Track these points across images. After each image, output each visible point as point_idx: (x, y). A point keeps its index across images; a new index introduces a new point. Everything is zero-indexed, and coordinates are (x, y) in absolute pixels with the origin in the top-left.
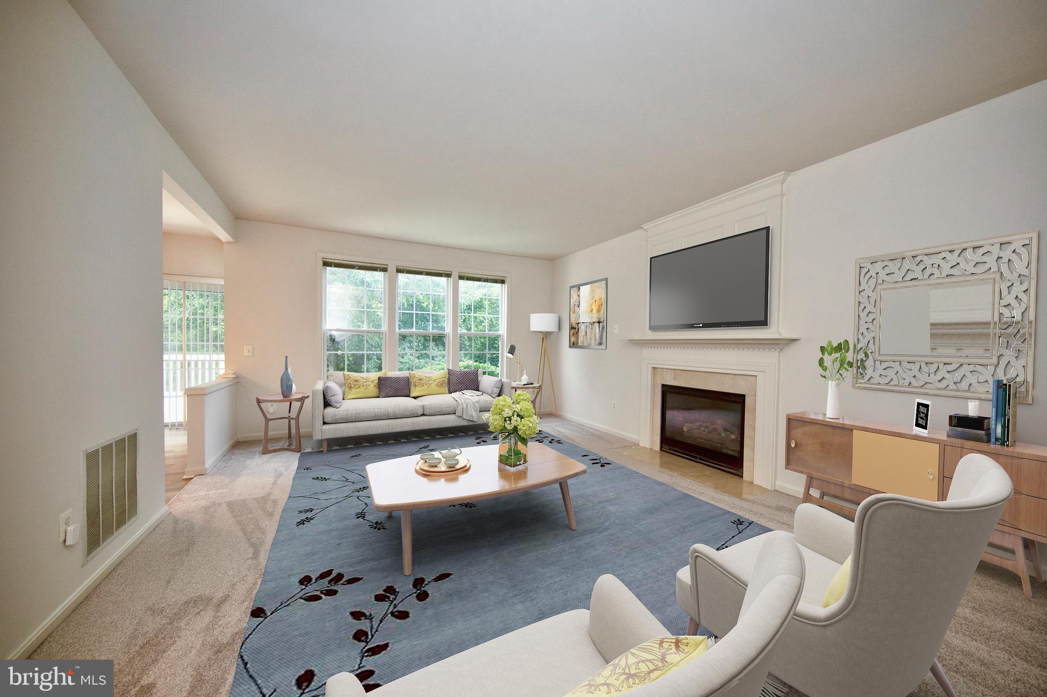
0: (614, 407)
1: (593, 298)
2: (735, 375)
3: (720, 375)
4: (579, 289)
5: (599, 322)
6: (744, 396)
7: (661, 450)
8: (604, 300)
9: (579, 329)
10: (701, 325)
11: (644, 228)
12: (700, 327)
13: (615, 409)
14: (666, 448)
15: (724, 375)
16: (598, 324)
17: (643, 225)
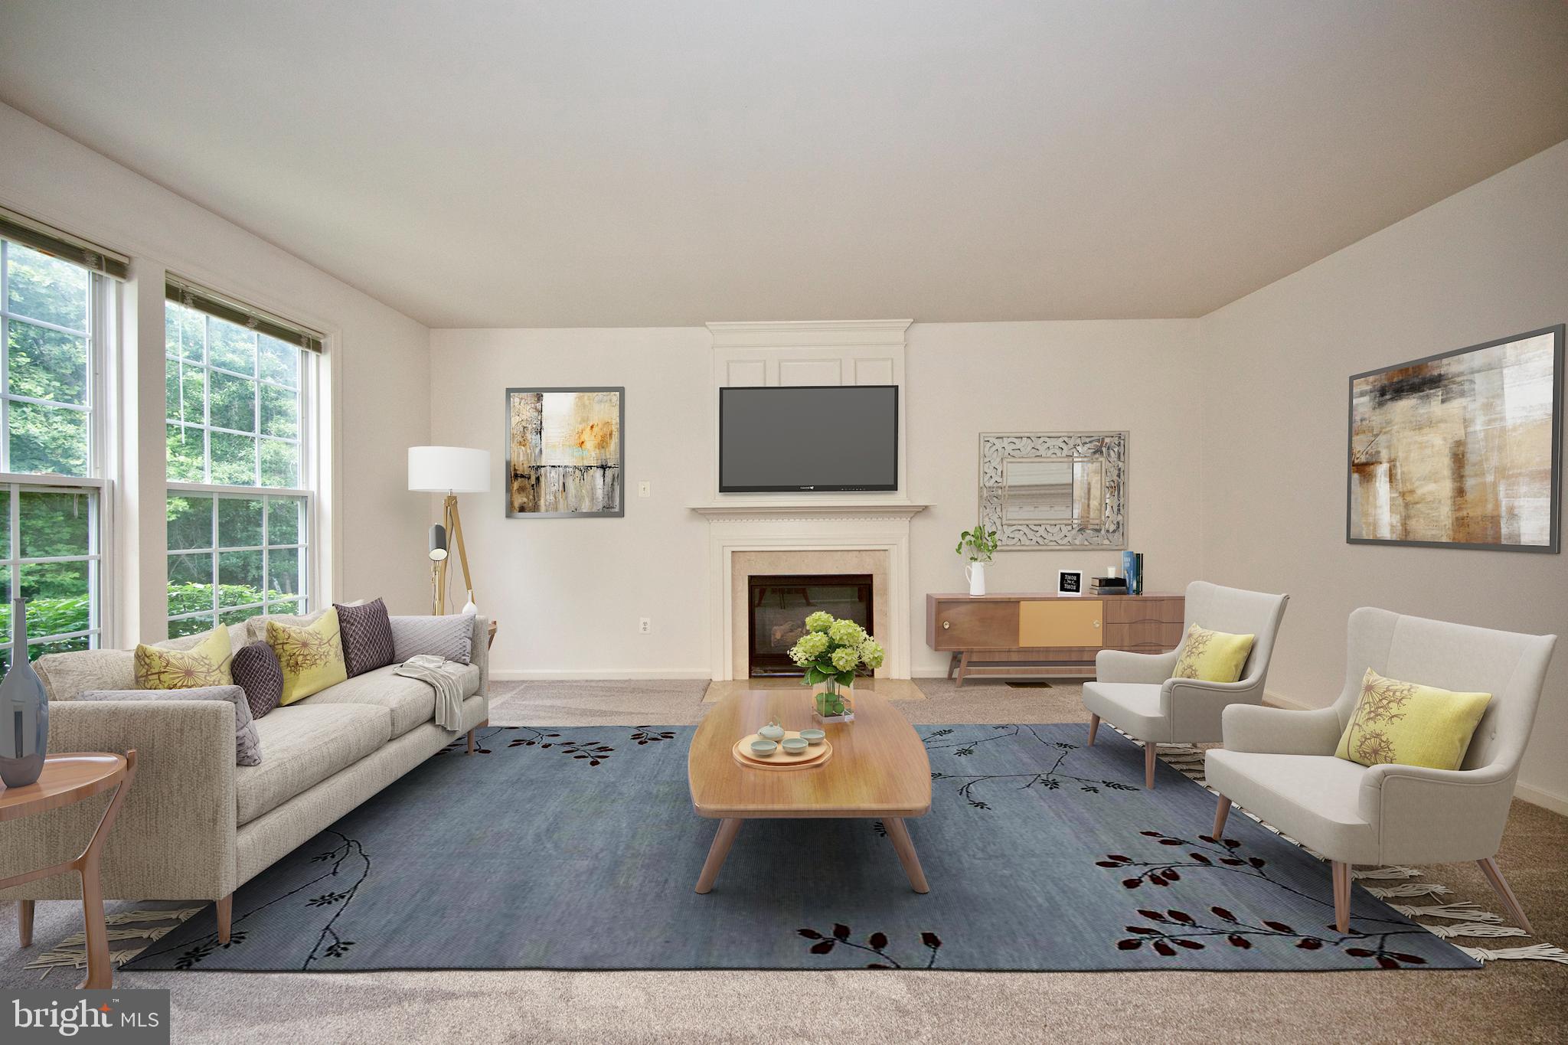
0: (645, 629)
1: (584, 420)
2: (860, 551)
3: (839, 553)
4: (539, 398)
5: (604, 467)
6: (871, 576)
7: (750, 676)
8: (615, 428)
9: (542, 479)
10: (812, 488)
11: (710, 328)
12: (810, 490)
13: (648, 631)
14: (759, 671)
15: (846, 553)
16: (600, 472)
17: (710, 323)
